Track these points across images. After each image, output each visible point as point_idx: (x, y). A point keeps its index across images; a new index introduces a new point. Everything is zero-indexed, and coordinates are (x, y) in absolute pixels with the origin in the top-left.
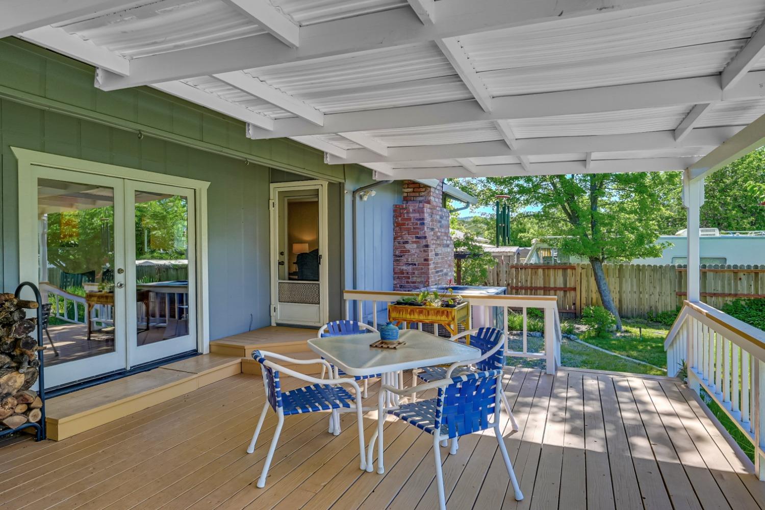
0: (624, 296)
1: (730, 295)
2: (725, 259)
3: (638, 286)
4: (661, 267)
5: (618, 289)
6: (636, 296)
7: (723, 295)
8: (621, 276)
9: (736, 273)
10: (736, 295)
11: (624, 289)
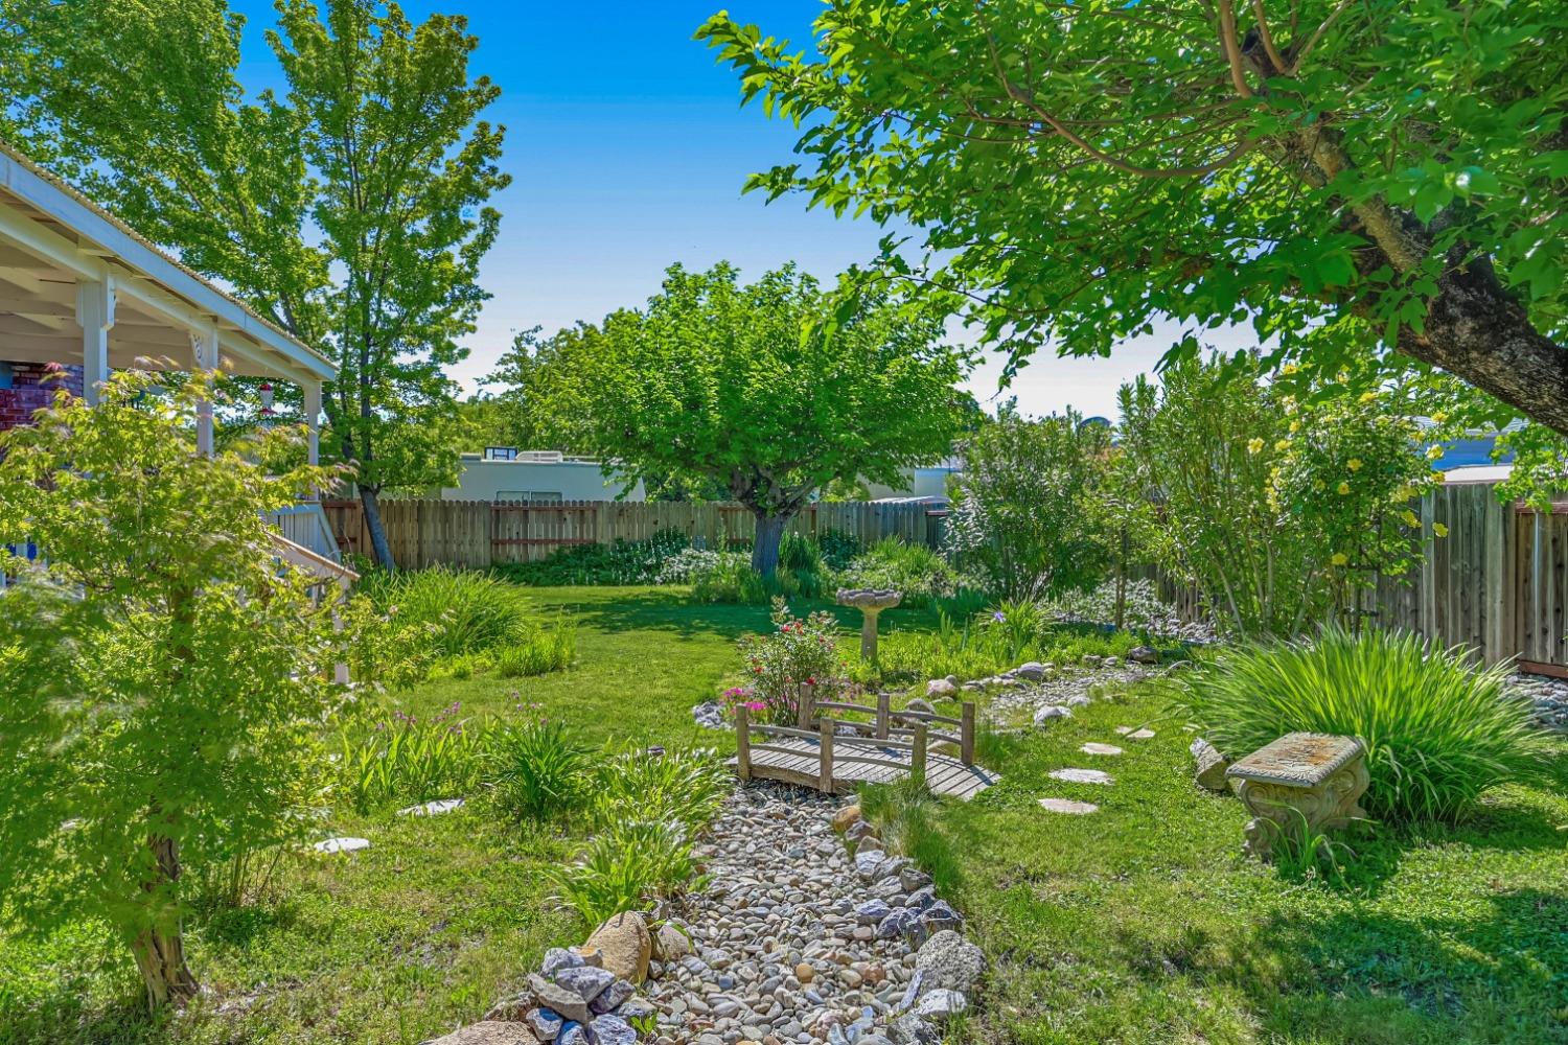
0: (425, 546)
1: (553, 541)
2: (560, 494)
3: (444, 532)
4: (473, 503)
5: (416, 538)
6: (440, 547)
7: (547, 542)
8: (420, 520)
9: (560, 511)
10: (560, 541)
11: (425, 537)
